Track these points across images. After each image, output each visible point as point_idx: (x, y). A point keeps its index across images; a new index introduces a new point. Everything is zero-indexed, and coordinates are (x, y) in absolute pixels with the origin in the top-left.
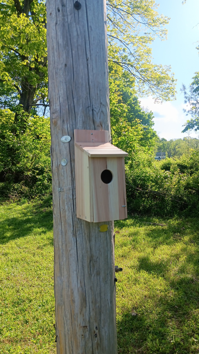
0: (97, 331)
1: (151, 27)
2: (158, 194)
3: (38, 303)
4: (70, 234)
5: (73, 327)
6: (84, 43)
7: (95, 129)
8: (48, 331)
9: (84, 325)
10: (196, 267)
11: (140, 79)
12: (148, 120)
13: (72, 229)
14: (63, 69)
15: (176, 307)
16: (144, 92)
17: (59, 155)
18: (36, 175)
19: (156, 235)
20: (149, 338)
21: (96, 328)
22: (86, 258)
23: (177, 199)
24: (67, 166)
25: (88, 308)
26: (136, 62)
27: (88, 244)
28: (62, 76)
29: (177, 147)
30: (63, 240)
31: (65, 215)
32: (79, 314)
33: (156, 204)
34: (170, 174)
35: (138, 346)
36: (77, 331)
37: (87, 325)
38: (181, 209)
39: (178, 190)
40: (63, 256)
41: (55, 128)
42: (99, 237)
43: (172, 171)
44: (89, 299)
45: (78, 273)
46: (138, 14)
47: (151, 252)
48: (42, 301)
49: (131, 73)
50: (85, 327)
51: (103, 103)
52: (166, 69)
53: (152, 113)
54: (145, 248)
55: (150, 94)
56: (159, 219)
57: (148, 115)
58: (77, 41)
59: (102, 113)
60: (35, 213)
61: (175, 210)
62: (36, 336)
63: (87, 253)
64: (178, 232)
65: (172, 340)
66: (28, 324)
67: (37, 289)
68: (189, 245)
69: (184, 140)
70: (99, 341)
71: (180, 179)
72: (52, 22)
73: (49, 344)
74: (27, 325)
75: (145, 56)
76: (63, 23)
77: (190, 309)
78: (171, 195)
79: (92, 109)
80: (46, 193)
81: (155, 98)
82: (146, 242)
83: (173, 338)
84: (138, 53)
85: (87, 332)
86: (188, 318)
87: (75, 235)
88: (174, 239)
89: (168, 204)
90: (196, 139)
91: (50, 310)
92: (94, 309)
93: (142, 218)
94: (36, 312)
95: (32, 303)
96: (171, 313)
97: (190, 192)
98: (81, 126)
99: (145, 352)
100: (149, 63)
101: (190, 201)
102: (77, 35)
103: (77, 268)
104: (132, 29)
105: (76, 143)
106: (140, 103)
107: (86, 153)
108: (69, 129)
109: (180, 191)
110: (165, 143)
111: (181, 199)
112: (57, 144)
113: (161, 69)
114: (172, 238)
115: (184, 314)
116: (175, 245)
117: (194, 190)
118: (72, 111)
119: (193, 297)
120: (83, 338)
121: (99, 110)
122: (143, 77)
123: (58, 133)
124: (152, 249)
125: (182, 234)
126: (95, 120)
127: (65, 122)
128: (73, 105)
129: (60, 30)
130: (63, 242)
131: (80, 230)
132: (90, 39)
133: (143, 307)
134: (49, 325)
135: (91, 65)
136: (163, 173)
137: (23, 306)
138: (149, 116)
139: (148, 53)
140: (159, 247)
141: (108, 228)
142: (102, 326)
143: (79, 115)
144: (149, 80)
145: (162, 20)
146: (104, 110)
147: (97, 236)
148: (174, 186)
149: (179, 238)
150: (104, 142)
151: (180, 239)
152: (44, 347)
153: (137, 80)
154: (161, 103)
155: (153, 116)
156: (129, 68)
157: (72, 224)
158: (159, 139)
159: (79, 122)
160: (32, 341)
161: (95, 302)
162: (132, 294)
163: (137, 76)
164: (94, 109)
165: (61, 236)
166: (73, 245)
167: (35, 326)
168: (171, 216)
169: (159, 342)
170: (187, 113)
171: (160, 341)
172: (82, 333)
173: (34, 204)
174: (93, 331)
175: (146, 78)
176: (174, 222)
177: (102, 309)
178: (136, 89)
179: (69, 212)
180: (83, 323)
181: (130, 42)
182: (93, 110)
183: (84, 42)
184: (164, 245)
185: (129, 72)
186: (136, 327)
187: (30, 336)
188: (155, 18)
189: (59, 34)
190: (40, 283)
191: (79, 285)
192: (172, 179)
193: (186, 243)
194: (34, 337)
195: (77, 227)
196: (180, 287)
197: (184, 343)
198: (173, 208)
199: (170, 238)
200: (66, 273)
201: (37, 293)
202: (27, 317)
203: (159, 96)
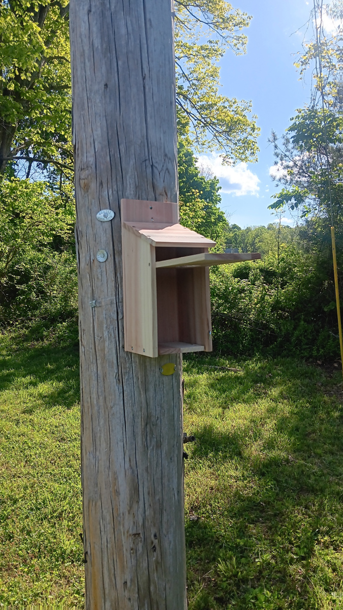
0: (157, 541)
1: (218, 31)
2: (229, 318)
3: (28, 504)
4: (112, 379)
5: (116, 535)
6: (139, 49)
7: (156, 200)
8: (48, 551)
9: (135, 532)
10: (293, 439)
11: (199, 120)
12: (210, 192)
13: (116, 371)
14: (101, 92)
15: (262, 505)
16: (205, 143)
17: (92, 243)
18: (16, 284)
19: (225, 386)
20: (220, 557)
21: (155, 536)
22: (140, 420)
23: (259, 326)
24: (107, 262)
25: (141, 503)
26: (193, 91)
27: (142, 396)
28: (100, 105)
29: (257, 240)
30: (99, 390)
31: (104, 346)
32: (127, 513)
33: (225, 336)
34: (249, 285)
35: (203, 570)
36: (123, 542)
37: (141, 532)
38: (266, 344)
39: (261, 312)
40: (99, 417)
41: (86, 195)
42: (161, 384)
43: (251, 280)
44: (143, 490)
45: (125, 445)
46: (197, 6)
47: (219, 415)
48: (36, 502)
49: (184, 109)
50: (137, 535)
51: (169, 155)
52: (243, 107)
53: (218, 180)
54: (209, 408)
55: (214, 148)
56: (230, 360)
57: (211, 183)
58: (127, 43)
59: (167, 171)
60: (16, 351)
61: (256, 345)
62: (28, 561)
63: (141, 411)
64: (261, 381)
65: (258, 558)
66: (13, 541)
67: (25, 480)
68: (279, 402)
69: (269, 228)
70: (159, 558)
71: (265, 294)
72: (81, 8)
73: (51, 573)
74: (11, 542)
75: (209, 80)
76: (102, 11)
77: (284, 507)
78: (250, 320)
79: (151, 164)
80: (35, 315)
81: (224, 156)
82: (210, 398)
83: (258, 555)
84: (195, 75)
85: (139, 543)
86: (281, 522)
87: (121, 381)
88: (254, 394)
89: (244, 334)
90: (288, 227)
91: (50, 517)
92: (152, 505)
93: (202, 359)
94: (25, 520)
95: (19, 505)
96: (254, 514)
97: (281, 316)
98: (132, 192)
99: (213, 579)
100: (214, 94)
101: (281, 330)
102: (127, 33)
103: (125, 436)
104: (186, 32)
105: (125, 222)
106: (196, 162)
107: (146, 238)
108: (111, 198)
109: (265, 314)
110: (238, 233)
111: (265, 327)
112: (90, 224)
113: (235, 106)
114: (252, 391)
115: (275, 515)
116: (257, 403)
117: (287, 312)
118: (116, 167)
119: (288, 487)
120: (133, 553)
121: (163, 166)
122: (203, 118)
123: (91, 204)
124: (220, 410)
125: (268, 384)
126: (156, 183)
127: (105, 185)
128: (119, 156)
129: (96, 23)
130: (100, 394)
131: (129, 373)
132: (149, 42)
133: (208, 506)
134: (49, 540)
135: (150, 88)
136: (235, 283)
137: (2, 511)
138: (212, 185)
139: (212, 76)
140: (232, 406)
141: (175, 370)
142: (165, 532)
143: (129, 174)
144: (213, 123)
145: (238, 20)
146: (170, 166)
147: (157, 383)
148: (256, 304)
149: (263, 391)
150: (171, 223)
151: (264, 393)
152: (43, 578)
153: (192, 122)
154: (234, 165)
155: (218, 186)
156: (180, 101)
157: (115, 362)
158: (228, 225)
159: (128, 186)
160: (21, 569)
161: (152, 493)
162: (189, 485)
163: (193, 116)
164: (154, 164)
165: (96, 382)
166: (117, 397)
167: (26, 544)
168: (249, 355)
169: (236, 564)
170: (277, 183)
171: (238, 561)
172: (131, 546)
173: (13, 335)
174: (149, 541)
175: (208, 120)
176: (254, 365)
177: (164, 505)
178: (192, 137)
179: (111, 342)
180: (133, 529)
181: (182, 55)
182: (152, 166)
183: (139, 46)
184: (240, 404)
185: (179, 107)
186: (197, 539)
187: (17, 561)
188: (226, 15)
189: (95, 29)
190: (31, 472)
191: (127, 465)
192: (251, 293)
193: (274, 400)
194: (25, 562)
195: (125, 368)
196: (267, 471)
197: (276, 563)
198: (253, 342)
199: (248, 392)
200: (104, 445)
201: (26, 488)
202: (10, 528)
203: (230, 151)
